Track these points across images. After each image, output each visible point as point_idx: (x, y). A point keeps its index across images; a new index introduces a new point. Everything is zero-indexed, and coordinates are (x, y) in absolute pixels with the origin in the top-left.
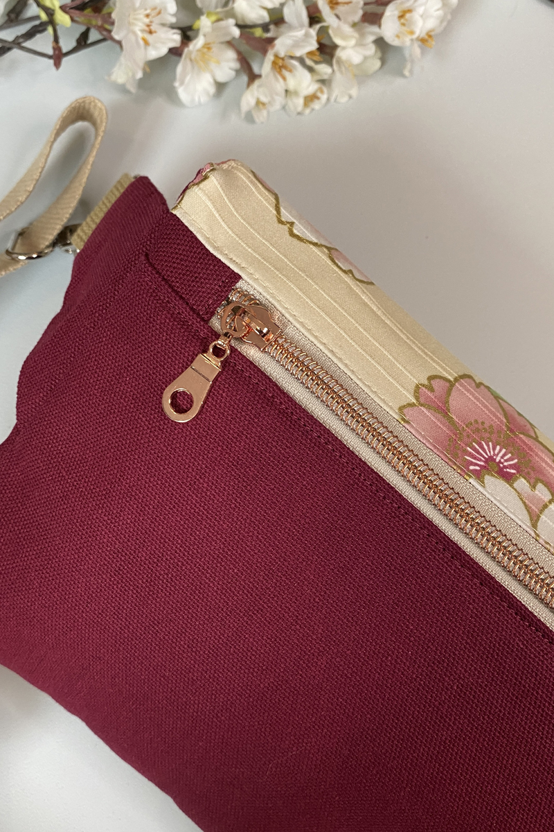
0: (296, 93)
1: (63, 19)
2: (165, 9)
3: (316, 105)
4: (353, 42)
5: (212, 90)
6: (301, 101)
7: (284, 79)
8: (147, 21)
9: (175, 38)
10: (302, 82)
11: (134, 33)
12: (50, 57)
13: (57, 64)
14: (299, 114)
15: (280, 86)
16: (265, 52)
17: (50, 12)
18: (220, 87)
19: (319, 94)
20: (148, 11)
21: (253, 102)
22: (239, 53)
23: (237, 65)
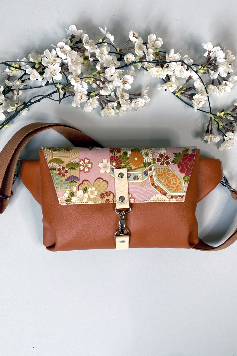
1: (61, 91)
12: (58, 101)
13: (60, 103)
17: (58, 89)
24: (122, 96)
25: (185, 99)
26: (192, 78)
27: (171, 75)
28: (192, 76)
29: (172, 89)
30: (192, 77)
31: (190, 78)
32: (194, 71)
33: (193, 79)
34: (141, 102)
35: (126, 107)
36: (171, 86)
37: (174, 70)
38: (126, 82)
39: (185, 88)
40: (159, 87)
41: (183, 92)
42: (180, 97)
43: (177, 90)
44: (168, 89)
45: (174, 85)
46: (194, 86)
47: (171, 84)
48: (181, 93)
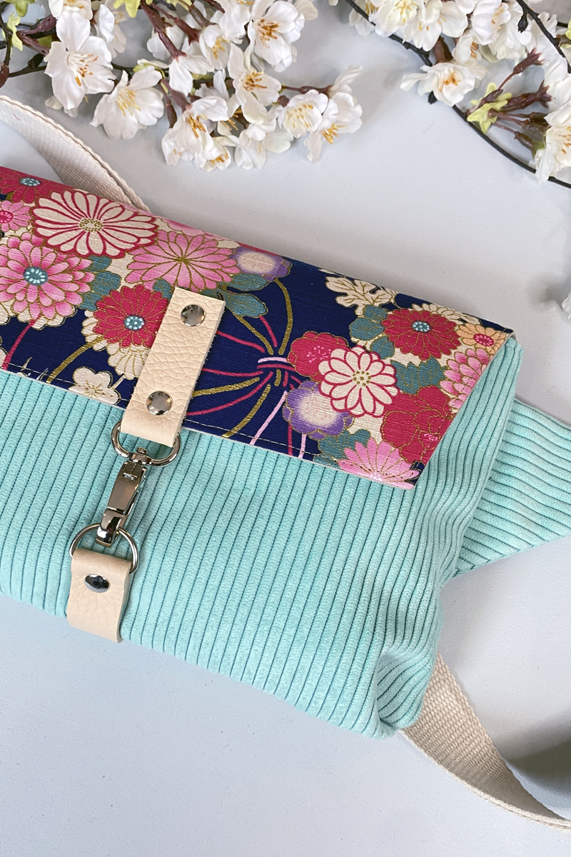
24: (251, 83)
25: (505, 138)
26: (539, 59)
27: (455, 40)
28: (537, 53)
29: (454, 94)
30: (538, 55)
31: (531, 60)
32: (550, 37)
33: (539, 64)
34: (321, 110)
35: (264, 127)
36: (454, 80)
37: (469, 16)
38: (272, 27)
39: (509, 95)
40: (405, 80)
41: (498, 106)
42: (485, 127)
43: (476, 102)
44: (441, 91)
45: (464, 78)
46: (545, 85)
47: (452, 70)
48: (492, 111)
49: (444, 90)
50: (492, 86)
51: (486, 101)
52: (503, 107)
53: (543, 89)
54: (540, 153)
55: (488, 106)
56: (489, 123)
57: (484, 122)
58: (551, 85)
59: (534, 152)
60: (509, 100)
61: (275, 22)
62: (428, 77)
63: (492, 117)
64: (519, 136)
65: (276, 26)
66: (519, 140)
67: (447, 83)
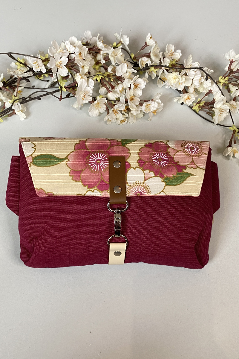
0: (119, 119)
1: (64, 89)
2: (90, 92)
3: (124, 123)
4: (135, 110)
5: (98, 114)
6: (120, 121)
7: (116, 115)
8: (84, 94)
9: (91, 99)
10: (120, 117)
11: (81, 97)
12: (59, 98)
14: (119, 124)
15: (114, 117)
16: (112, 108)
17: (61, 87)
18: (100, 114)
19: (125, 121)
20: (85, 92)
21: (107, 119)
22: (107, 106)
23: (105, 109)
24: (132, 99)
27: (188, 88)
29: (189, 102)
30: (212, 91)
31: (210, 92)
33: (212, 93)
36: (189, 98)
37: (192, 80)
38: (137, 85)
39: (204, 102)
40: (175, 99)
41: (201, 105)
42: (198, 111)
43: (194, 104)
44: (185, 102)
45: (192, 98)
46: (214, 99)
47: (188, 96)
48: (199, 106)
49: (186, 101)
50: (199, 99)
51: (198, 103)
52: (203, 105)
53: (214, 100)
54: (214, 117)
55: (198, 105)
56: (199, 110)
57: (197, 109)
58: (216, 99)
59: (212, 117)
60: (204, 103)
61: (138, 84)
62: (182, 98)
63: (200, 108)
64: (208, 113)
65: (138, 85)
66: (208, 114)
67: (187, 99)
